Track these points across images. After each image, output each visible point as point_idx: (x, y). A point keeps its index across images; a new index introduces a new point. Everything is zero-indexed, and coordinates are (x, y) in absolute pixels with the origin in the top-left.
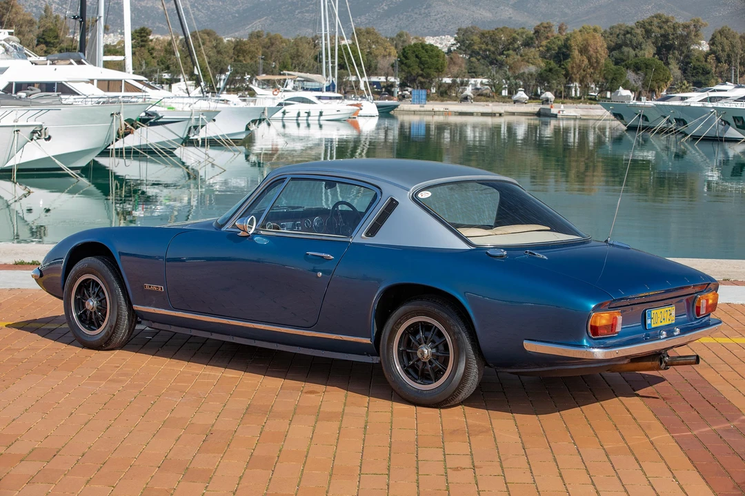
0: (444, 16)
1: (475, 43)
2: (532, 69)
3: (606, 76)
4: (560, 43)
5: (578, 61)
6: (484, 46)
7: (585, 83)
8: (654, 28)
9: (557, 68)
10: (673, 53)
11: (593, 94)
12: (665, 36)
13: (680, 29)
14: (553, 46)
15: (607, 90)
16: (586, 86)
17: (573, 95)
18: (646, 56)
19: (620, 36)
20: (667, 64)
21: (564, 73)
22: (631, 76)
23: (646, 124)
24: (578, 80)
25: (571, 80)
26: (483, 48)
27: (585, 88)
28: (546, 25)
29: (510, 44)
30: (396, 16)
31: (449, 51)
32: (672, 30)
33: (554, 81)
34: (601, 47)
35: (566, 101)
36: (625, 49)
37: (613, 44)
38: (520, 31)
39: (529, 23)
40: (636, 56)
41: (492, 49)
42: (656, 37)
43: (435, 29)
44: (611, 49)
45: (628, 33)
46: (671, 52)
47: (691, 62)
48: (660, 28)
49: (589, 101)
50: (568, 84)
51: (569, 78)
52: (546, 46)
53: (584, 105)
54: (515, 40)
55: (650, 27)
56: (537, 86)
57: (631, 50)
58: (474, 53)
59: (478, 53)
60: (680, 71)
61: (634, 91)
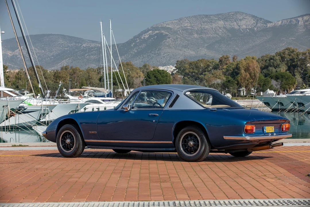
0: (169, 54)
1: (186, 68)
2: (219, 81)
3: (260, 83)
4: (233, 66)
5: (244, 76)
6: (191, 70)
7: (249, 88)
8: (286, 55)
9: (233, 80)
10: (297, 69)
11: (253, 94)
12: (292, 60)
13: (301, 55)
14: (230, 68)
15: (261, 91)
16: (249, 89)
17: (242, 94)
18: (282, 71)
19: (267, 61)
20: (294, 75)
21: (236, 82)
22: (274, 82)
23: (283, 107)
24: (244, 86)
25: (240, 87)
26: (191, 71)
27: (249, 91)
28: (225, 57)
29: (206, 68)
30: (142, 55)
31: (172, 74)
32: (296, 56)
33: (231, 88)
34: (257, 67)
35: (238, 98)
36: (270, 68)
37: (263, 66)
38: (211, 61)
39: (216, 57)
40: (277, 71)
41: (196, 71)
42: (288, 61)
43: (163, 62)
44: (262, 69)
45: (271, 59)
46: (296, 69)
47: (307, 74)
48: (290, 55)
49: (251, 98)
50: (239, 89)
51: (239, 85)
52: (226, 69)
53: (248, 100)
54: (208, 66)
55: (284, 55)
56: (222, 90)
57: (273, 69)
58: (186, 75)
59: (188, 74)
60: (301, 79)
61: (276, 91)
